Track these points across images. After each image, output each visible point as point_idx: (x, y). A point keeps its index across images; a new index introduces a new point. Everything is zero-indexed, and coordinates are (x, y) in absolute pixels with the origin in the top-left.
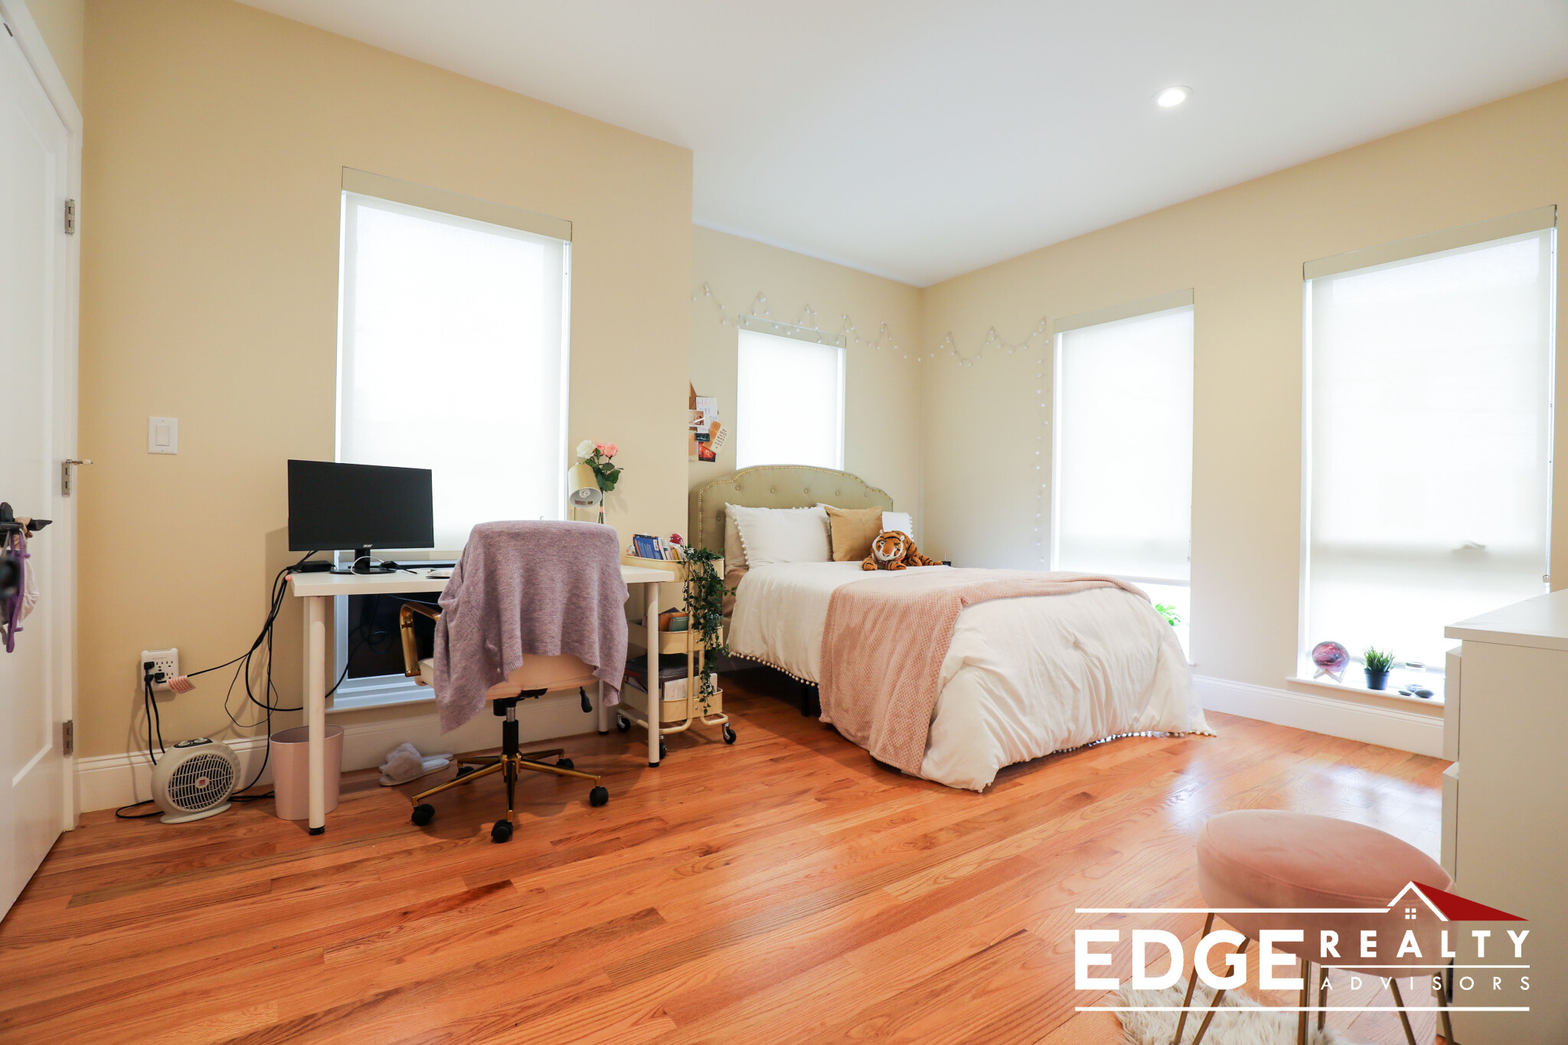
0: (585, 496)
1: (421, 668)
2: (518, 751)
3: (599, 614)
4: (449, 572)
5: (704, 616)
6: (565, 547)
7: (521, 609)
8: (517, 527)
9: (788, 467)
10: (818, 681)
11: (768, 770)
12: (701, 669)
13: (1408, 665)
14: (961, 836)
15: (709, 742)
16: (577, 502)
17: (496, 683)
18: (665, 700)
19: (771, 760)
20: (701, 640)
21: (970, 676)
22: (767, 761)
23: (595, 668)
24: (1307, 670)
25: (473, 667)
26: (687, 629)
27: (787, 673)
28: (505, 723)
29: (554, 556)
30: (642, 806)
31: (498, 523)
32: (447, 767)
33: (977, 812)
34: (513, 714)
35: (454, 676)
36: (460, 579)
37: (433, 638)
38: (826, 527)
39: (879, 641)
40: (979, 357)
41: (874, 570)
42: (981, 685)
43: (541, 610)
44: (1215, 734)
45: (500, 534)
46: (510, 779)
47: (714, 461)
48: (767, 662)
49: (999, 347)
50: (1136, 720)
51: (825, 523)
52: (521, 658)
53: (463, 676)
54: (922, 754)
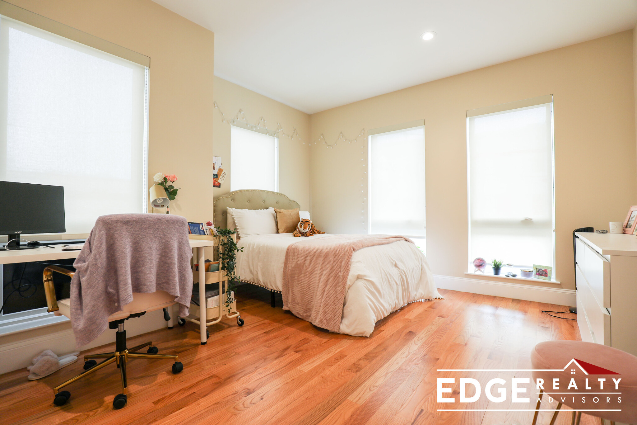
0: (160, 202)
1: (59, 305)
2: (126, 349)
3: (178, 266)
4: (81, 246)
5: (228, 262)
6: (157, 229)
7: (131, 266)
8: (127, 217)
9: (255, 190)
10: (281, 290)
11: (265, 338)
12: (226, 290)
13: (508, 265)
14: (370, 362)
15: (230, 326)
16: (155, 206)
17: (114, 313)
18: (208, 308)
19: (265, 332)
20: (226, 275)
21: (360, 283)
22: (263, 334)
23: (177, 297)
24: (472, 269)
25: (99, 304)
26: (218, 270)
27: (264, 287)
28: (117, 333)
29: (151, 234)
30: (203, 369)
31: (115, 216)
32: (77, 361)
33: (371, 347)
34: (122, 327)
35: (86, 312)
36: (89, 251)
37: (69, 288)
38: (274, 218)
39: (313, 270)
40: (336, 145)
41: (300, 236)
42: (365, 287)
43: (143, 266)
44: (444, 298)
45: (117, 221)
46: (122, 364)
47: (220, 187)
48: (253, 283)
49: (344, 140)
50: (416, 295)
51: (274, 216)
52: (132, 296)
53: (92, 311)
54: (340, 322)
